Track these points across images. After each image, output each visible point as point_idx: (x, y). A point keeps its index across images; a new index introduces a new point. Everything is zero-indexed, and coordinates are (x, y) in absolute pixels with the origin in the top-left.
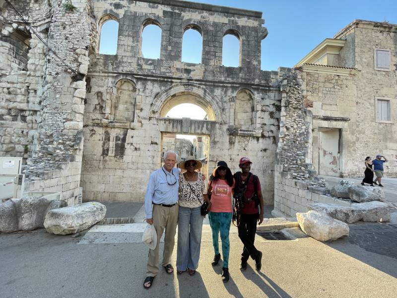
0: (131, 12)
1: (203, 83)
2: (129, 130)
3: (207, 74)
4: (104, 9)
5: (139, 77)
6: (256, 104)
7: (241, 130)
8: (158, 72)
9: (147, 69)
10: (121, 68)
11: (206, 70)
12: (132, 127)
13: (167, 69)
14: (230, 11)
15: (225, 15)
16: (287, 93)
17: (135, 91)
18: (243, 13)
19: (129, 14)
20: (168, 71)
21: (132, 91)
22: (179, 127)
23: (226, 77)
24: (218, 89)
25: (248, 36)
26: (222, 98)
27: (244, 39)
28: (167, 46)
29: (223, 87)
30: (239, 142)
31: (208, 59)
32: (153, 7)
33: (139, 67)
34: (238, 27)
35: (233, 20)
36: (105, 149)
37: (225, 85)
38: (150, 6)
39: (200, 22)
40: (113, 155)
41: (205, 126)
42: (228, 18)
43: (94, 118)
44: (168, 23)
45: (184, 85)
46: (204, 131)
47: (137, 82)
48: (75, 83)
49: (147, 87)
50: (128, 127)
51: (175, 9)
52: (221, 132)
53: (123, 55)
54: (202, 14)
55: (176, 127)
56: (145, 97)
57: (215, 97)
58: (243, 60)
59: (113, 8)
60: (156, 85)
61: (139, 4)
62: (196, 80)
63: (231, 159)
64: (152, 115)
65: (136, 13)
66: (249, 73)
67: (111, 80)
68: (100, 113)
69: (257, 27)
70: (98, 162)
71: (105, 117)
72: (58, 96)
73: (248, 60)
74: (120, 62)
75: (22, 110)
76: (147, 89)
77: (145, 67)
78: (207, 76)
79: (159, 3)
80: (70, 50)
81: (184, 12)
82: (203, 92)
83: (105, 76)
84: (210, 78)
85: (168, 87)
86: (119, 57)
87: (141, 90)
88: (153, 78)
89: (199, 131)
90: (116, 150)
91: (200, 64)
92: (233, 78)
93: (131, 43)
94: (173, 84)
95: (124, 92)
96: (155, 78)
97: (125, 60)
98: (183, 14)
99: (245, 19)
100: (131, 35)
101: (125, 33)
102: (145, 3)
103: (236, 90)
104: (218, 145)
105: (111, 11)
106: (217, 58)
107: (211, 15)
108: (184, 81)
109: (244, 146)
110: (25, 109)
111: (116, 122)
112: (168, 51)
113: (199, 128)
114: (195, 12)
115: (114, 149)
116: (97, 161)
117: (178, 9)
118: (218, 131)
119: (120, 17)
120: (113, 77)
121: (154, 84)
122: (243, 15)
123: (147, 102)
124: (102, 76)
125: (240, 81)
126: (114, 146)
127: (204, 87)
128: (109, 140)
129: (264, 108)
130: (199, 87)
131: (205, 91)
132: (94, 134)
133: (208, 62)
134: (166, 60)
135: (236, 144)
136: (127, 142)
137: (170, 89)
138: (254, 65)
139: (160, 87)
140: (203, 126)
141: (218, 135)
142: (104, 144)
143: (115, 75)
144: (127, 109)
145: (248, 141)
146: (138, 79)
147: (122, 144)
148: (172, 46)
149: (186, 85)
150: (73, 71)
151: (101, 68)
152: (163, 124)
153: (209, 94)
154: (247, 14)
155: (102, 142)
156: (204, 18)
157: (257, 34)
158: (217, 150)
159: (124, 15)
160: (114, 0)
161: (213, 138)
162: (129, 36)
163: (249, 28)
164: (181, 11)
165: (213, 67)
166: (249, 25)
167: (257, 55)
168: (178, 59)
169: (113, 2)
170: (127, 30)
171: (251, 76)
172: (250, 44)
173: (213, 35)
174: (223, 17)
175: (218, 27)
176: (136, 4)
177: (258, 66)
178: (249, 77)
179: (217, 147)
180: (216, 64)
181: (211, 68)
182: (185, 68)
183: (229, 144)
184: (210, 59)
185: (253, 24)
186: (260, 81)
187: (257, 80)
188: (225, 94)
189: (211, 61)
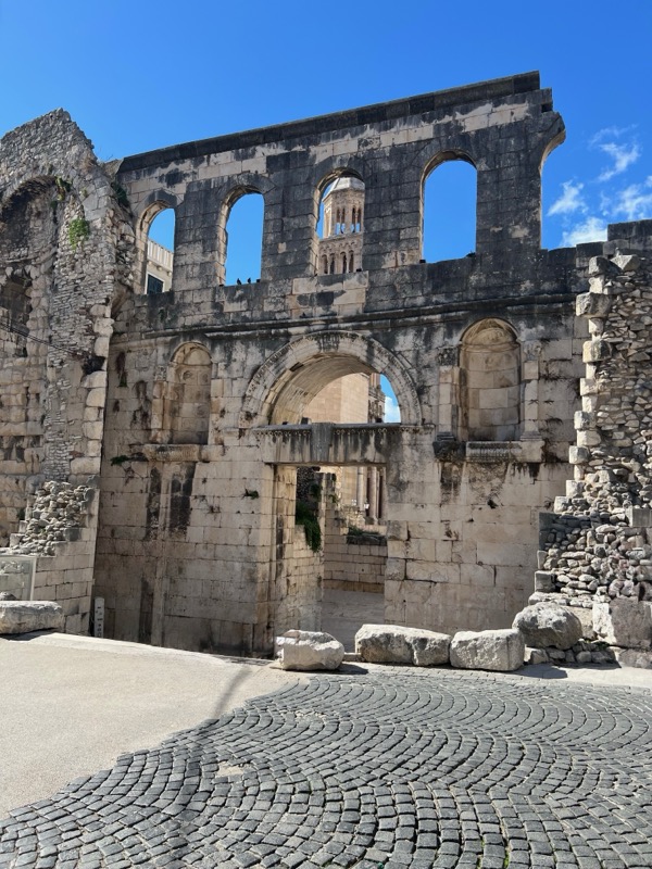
0: (199, 184)
1: (365, 323)
2: (197, 466)
3: (375, 296)
4: (149, 193)
5: (215, 334)
7: (473, 446)
8: (257, 314)
9: (233, 312)
10: (181, 321)
11: (373, 286)
12: (203, 457)
13: (276, 304)
14: (439, 102)
15: (424, 119)
16: (605, 319)
19: (196, 189)
20: (280, 307)
22: (307, 449)
23: (427, 295)
24: (405, 334)
25: (495, 157)
26: (417, 356)
28: (276, 244)
29: (418, 326)
30: (473, 480)
31: (378, 254)
32: (245, 157)
33: (215, 311)
34: (465, 137)
35: (449, 124)
36: (152, 511)
37: (426, 318)
38: (239, 158)
39: (357, 157)
40: (168, 525)
41: (372, 440)
42: (434, 122)
43: (132, 441)
44: (278, 184)
45: (316, 337)
46: (371, 453)
47: (213, 347)
48: (88, 377)
49: (234, 356)
50: (196, 458)
51: (295, 146)
52: (416, 454)
53: (184, 288)
54: (360, 136)
55: (301, 451)
56: (230, 381)
57: (398, 358)
58: (481, 233)
59: (164, 185)
60: (253, 349)
61: (216, 160)
62: (347, 320)
63: (448, 534)
64: (245, 425)
65: (208, 182)
66: (501, 266)
67: (161, 350)
68: (142, 430)
69: (527, 118)
71: (151, 439)
72: (63, 408)
73: (496, 230)
74: (178, 305)
75: (19, 438)
76: (235, 360)
77: (230, 307)
78: (376, 301)
79: (257, 144)
80: (81, 311)
81: (316, 144)
82: (366, 347)
83: (151, 345)
84: (385, 306)
85: (281, 349)
86: (178, 295)
87: (220, 365)
88: (244, 333)
89: (356, 456)
90: (172, 514)
92: (448, 294)
93: (199, 257)
94: (291, 340)
95: (192, 371)
96: (250, 333)
97: (188, 299)
98: (313, 149)
99: (488, 107)
100: (201, 237)
101: (187, 237)
102: (229, 153)
103: (459, 327)
104: (410, 493)
105: (162, 192)
106: (403, 245)
107: (386, 128)
108: (317, 327)
109: (487, 492)
110: (22, 434)
111: (172, 449)
112: (279, 257)
113: (356, 448)
114: (343, 136)
115: (169, 510)
116: (136, 539)
117: (302, 143)
118: (407, 451)
119: (179, 202)
120: (165, 343)
121: (248, 347)
122: (479, 100)
123: (235, 391)
124: (146, 346)
125: (471, 295)
126: (169, 505)
127: (368, 333)
128: (159, 492)
129: (554, 370)
130: (354, 337)
131: (370, 345)
132: (132, 477)
133: (379, 263)
134: (276, 280)
135: (464, 487)
136: (193, 494)
137: (284, 352)
138: (516, 240)
139: (262, 352)
140: (367, 442)
141: (408, 463)
142: (150, 500)
143: (169, 338)
145: (503, 477)
146: (215, 341)
147: (184, 498)
148: (288, 242)
149: (322, 336)
150: (84, 353)
151: (144, 327)
152: (269, 444)
153: (380, 351)
154: (490, 92)
155: (146, 496)
156: (366, 144)
157: (527, 141)
158: (407, 507)
159: (186, 196)
160: (166, 166)
161: (395, 472)
162: (195, 241)
163: (498, 129)
164: (309, 144)
165: (391, 273)
166: (500, 123)
167: (526, 208)
168: (302, 271)
169: (165, 171)
170: (191, 230)
171: (507, 274)
172: (504, 177)
173: (390, 182)
174: (417, 124)
175: (405, 156)
176: (208, 161)
177: (529, 239)
178: (500, 281)
179: (406, 499)
180: (400, 263)
181: (387, 278)
182: (320, 291)
183: (442, 488)
184: (385, 254)
185: (512, 113)
186: (538, 285)
187: (528, 284)
188: (425, 344)
189: (386, 258)
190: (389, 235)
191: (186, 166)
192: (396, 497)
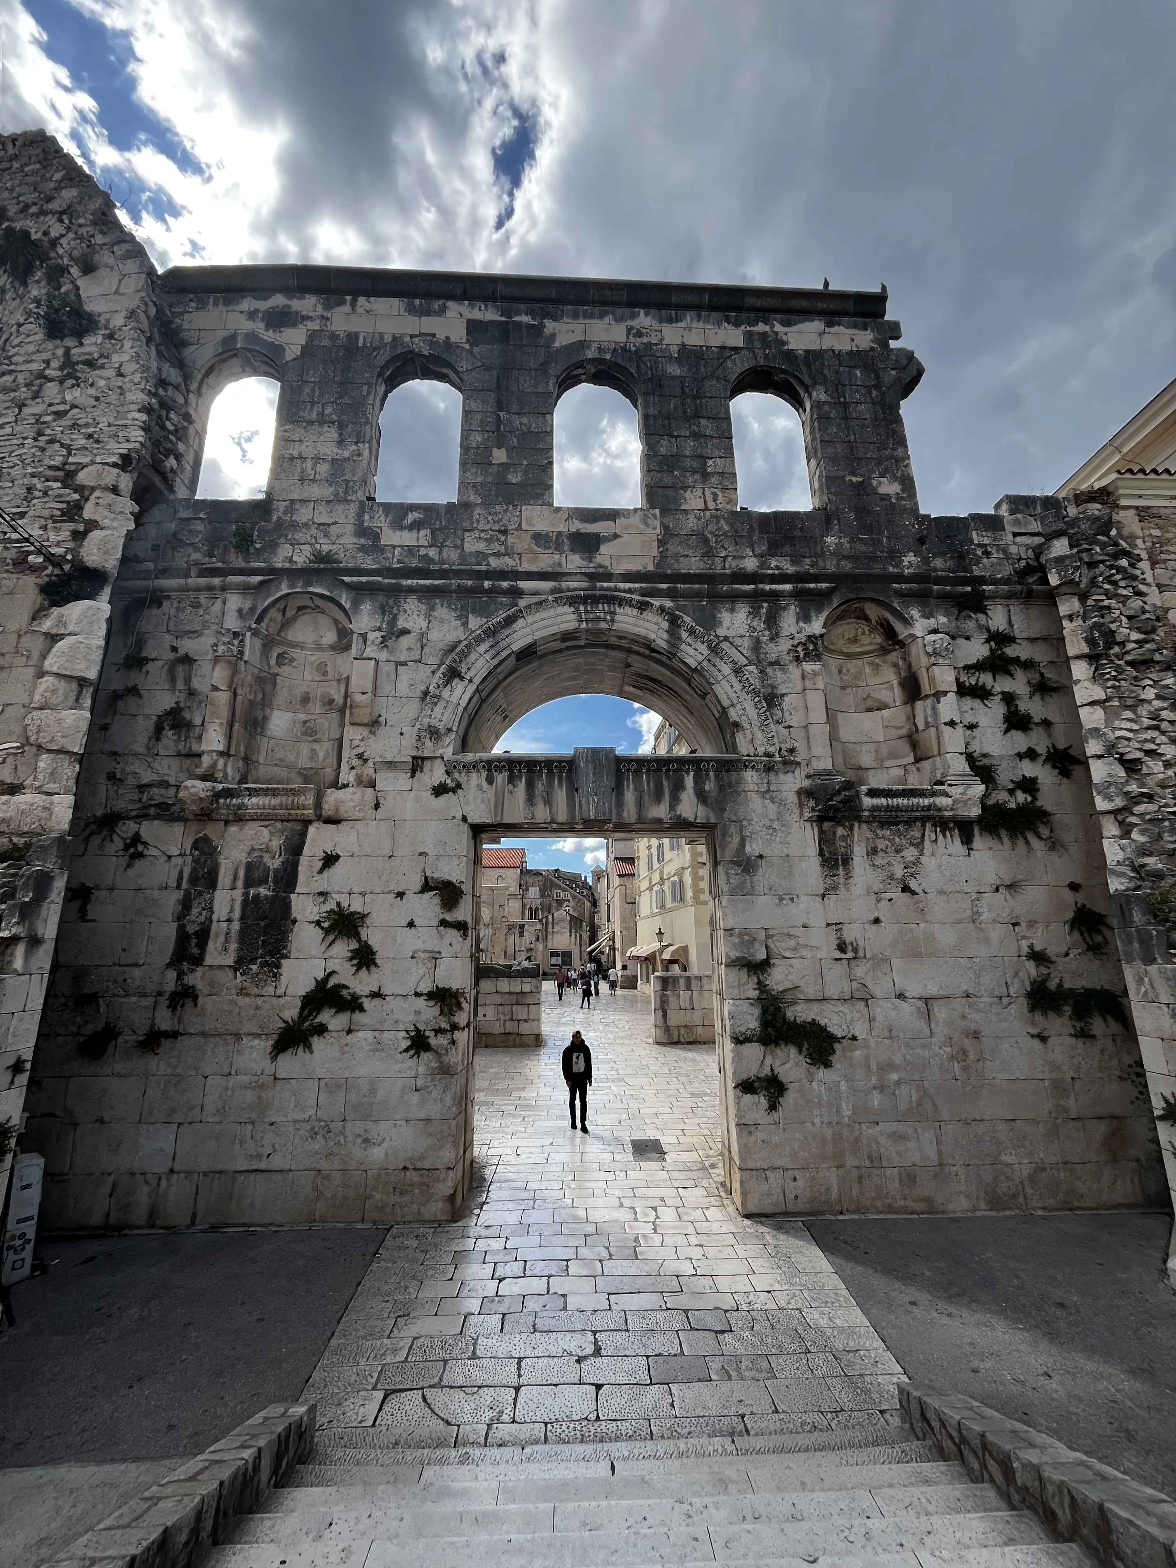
0: (334, 336)
1: (664, 586)
2: (311, 830)
3: (673, 548)
4: (225, 333)
5: (364, 579)
6: (924, 660)
7: (873, 793)
8: (451, 554)
9: (401, 546)
10: (284, 551)
11: (667, 537)
12: (328, 809)
13: (489, 541)
14: (750, 301)
15: (728, 320)
16: (1083, 597)
17: (347, 648)
18: (804, 304)
19: (326, 342)
20: (496, 547)
21: (333, 647)
22: (560, 796)
23: (761, 556)
24: (732, 610)
25: (837, 387)
26: (757, 646)
27: (823, 397)
28: (488, 450)
29: (755, 598)
30: (873, 852)
31: (674, 487)
32: (427, 312)
33: (363, 541)
34: (790, 355)
35: (764, 334)
36: (191, 929)
37: (767, 587)
38: (411, 310)
39: (624, 349)
40: (230, 959)
41: (689, 781)
42: (743, 327)
43: (147, 777)
44: (488, 362)
45: (573, 601)
46: (689, 806)
47: (356, 604)
48: (56, 611)
49: (401, 623)
50: (310, 813)
51: (518, 313)
52: (772, 809)
53: (296, 497)
54: (630, 323)
55: (549, 800)
56: (393, 665)
57: (725, 645)
58: (831, 482)
59: (259, 326)
60: (442, 611)
61: (368, 306)
62: (628, 577)
63: (842, 947)
64: (428, 748)
65: (353, 337)
66: (870, 531)
67: (234, 601)
68: (179, 755)
69: (872, 349)
70: (148, 1002)
71: (200, 771)
73: (854, 479)
74: (280, 524)
76: (404, 630)
77: (391, 537)
78: (677, 556)
79: (450, 298)
80: (50, 473)
81: (555, 318)
82: (665, 625)
83: (210, 588)
84: (693, 564)
85: (502, 615)
86: (280, 508)
87: (372, 636)
88: (427, 582)
89: (660, 811)
90: (243, 935)
91: (636, 510)
92: (796, 558)
93: (329, 449)
94: (522, 603)
95: (296, 653)
96: (438, 582)
97: (303, 514)
98: (550, 326)
99: (817, 325)
100: (335, 417)
101: (305, 414)
102: (395, 301)
103: (820, 607)
104: (764, 876)
105: (252, 336)
106: (714, 480)
107: (670, 320)
108: (574, 585)
109: (899, 873)
111: (252, 792)
112: (493, 470)
113: (658, 797)
114: (601, 317)
115: (236, 926)
116: (145, 996)
117: (531, 313)
118: (755, 802)
119: (289, 356)
120: (245, 589)
121: (432, 608)
122: (806, 314)
124: (198, 589)
125: (831, 567)
126: (237, 914)
127: (668, 604)
128: (212, 883)
129: (968, 681)
130: (643, 606)
131: (674, 622)
132: (142, 856)
133: (675, 498)
134: (487, 504)
135: (860, 864)
136: (301, 888)
137: (509, 621)
138: (886, 497)
139: (463, 618)
140: (679, 786)
141: (758, 824)
142: (186, 905)
143: (258, 579)
144: (309, 732)
145: (919, 845)
146: (359, 591)
147: (274, 898)
148: (510, 450)
149: (584, 600)
150: (50, 559)
151: (196, 556)
152: (479, 787)
153: (692, 632)
154: (821, 305)
155: (179, 895)
156: (639, 334)
157: (877, 377)
158: (763, 901)
159: (304, 349)
160: (266, 298)
161: (736, 840)
162: (322, 421)
163: (838, 355)
164: (543, 317)
165: (699, 519)
166: (837, 348)
167: (891, 457)
168: (537, 497)
169: (263, 305)
170: (313, 403)
171: (880, 542)
172: (854, 415)
173: (683, 392)
174: (719, 325)
175: (702, 362)
176: (353, 305)
177: (903, 498)
178: (871, 549)
179: (760, 888)
180: (711, 505)
181: (691, 522)
182: (573, 530)
183: (822, 865)
184: (685, 488)
185: (853, 340)
186: (926, 561)
187: (910, 558)
188: (769, 628)
189: (688, 495)
190: (688, 463)
191: (308, 304)
192: (741, 886)
